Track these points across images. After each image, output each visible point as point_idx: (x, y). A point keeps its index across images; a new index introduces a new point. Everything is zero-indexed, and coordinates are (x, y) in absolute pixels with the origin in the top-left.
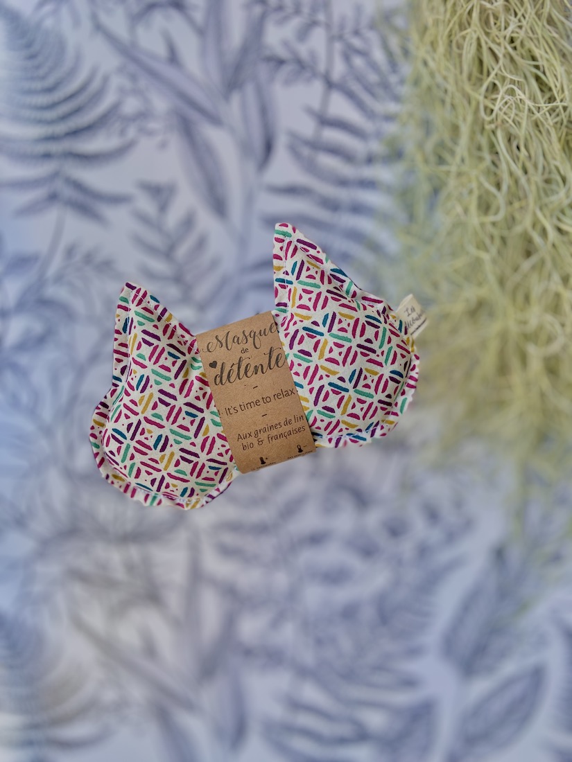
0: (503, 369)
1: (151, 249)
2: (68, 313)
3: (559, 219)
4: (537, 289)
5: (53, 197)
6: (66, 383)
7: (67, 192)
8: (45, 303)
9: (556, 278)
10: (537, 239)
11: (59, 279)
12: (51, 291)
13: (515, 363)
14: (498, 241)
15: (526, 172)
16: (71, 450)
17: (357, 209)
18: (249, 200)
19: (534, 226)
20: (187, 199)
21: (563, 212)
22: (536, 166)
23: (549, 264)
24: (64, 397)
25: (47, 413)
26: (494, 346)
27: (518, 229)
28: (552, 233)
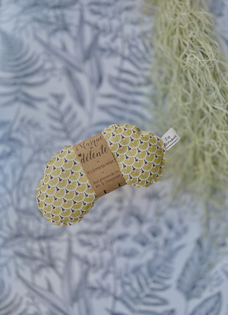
0: (195, 163)
1: (54, 119)
2: (20, 144)
3: (213, 104)
4: (206, 130)
5: (16, 99)
6: (18, 172)
7: (22, 97)
8: (11, 140)
9: (214, 126)
10: (205, 111)
11: (18, 130)
12: (14, 135)
13: (200, 160)
14: (190, 113)
15: (199, 86)
16: (19, 200)
17: (135, 103)
18: (93, 100)
19: (204, 106)
20: (69, 100)
21: (214, 101)
22: (203, 84)
23: (211, 121)
24: (17, 178)
25: (10, 185)
26: (191, 153)
27: (198, 108)
28: (211, 109)
